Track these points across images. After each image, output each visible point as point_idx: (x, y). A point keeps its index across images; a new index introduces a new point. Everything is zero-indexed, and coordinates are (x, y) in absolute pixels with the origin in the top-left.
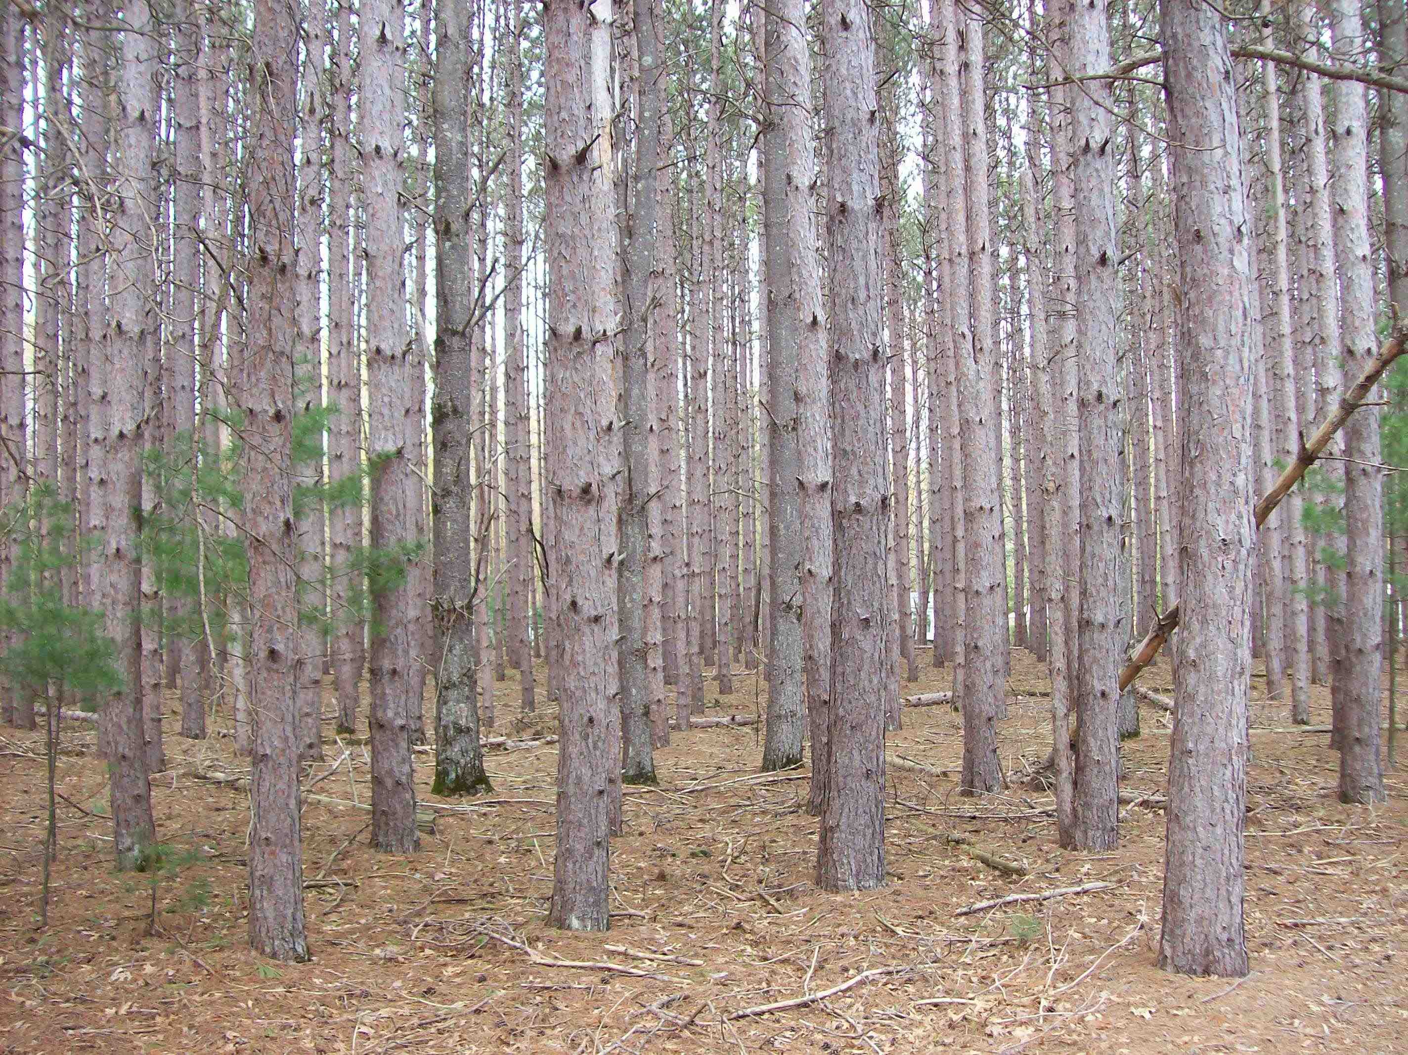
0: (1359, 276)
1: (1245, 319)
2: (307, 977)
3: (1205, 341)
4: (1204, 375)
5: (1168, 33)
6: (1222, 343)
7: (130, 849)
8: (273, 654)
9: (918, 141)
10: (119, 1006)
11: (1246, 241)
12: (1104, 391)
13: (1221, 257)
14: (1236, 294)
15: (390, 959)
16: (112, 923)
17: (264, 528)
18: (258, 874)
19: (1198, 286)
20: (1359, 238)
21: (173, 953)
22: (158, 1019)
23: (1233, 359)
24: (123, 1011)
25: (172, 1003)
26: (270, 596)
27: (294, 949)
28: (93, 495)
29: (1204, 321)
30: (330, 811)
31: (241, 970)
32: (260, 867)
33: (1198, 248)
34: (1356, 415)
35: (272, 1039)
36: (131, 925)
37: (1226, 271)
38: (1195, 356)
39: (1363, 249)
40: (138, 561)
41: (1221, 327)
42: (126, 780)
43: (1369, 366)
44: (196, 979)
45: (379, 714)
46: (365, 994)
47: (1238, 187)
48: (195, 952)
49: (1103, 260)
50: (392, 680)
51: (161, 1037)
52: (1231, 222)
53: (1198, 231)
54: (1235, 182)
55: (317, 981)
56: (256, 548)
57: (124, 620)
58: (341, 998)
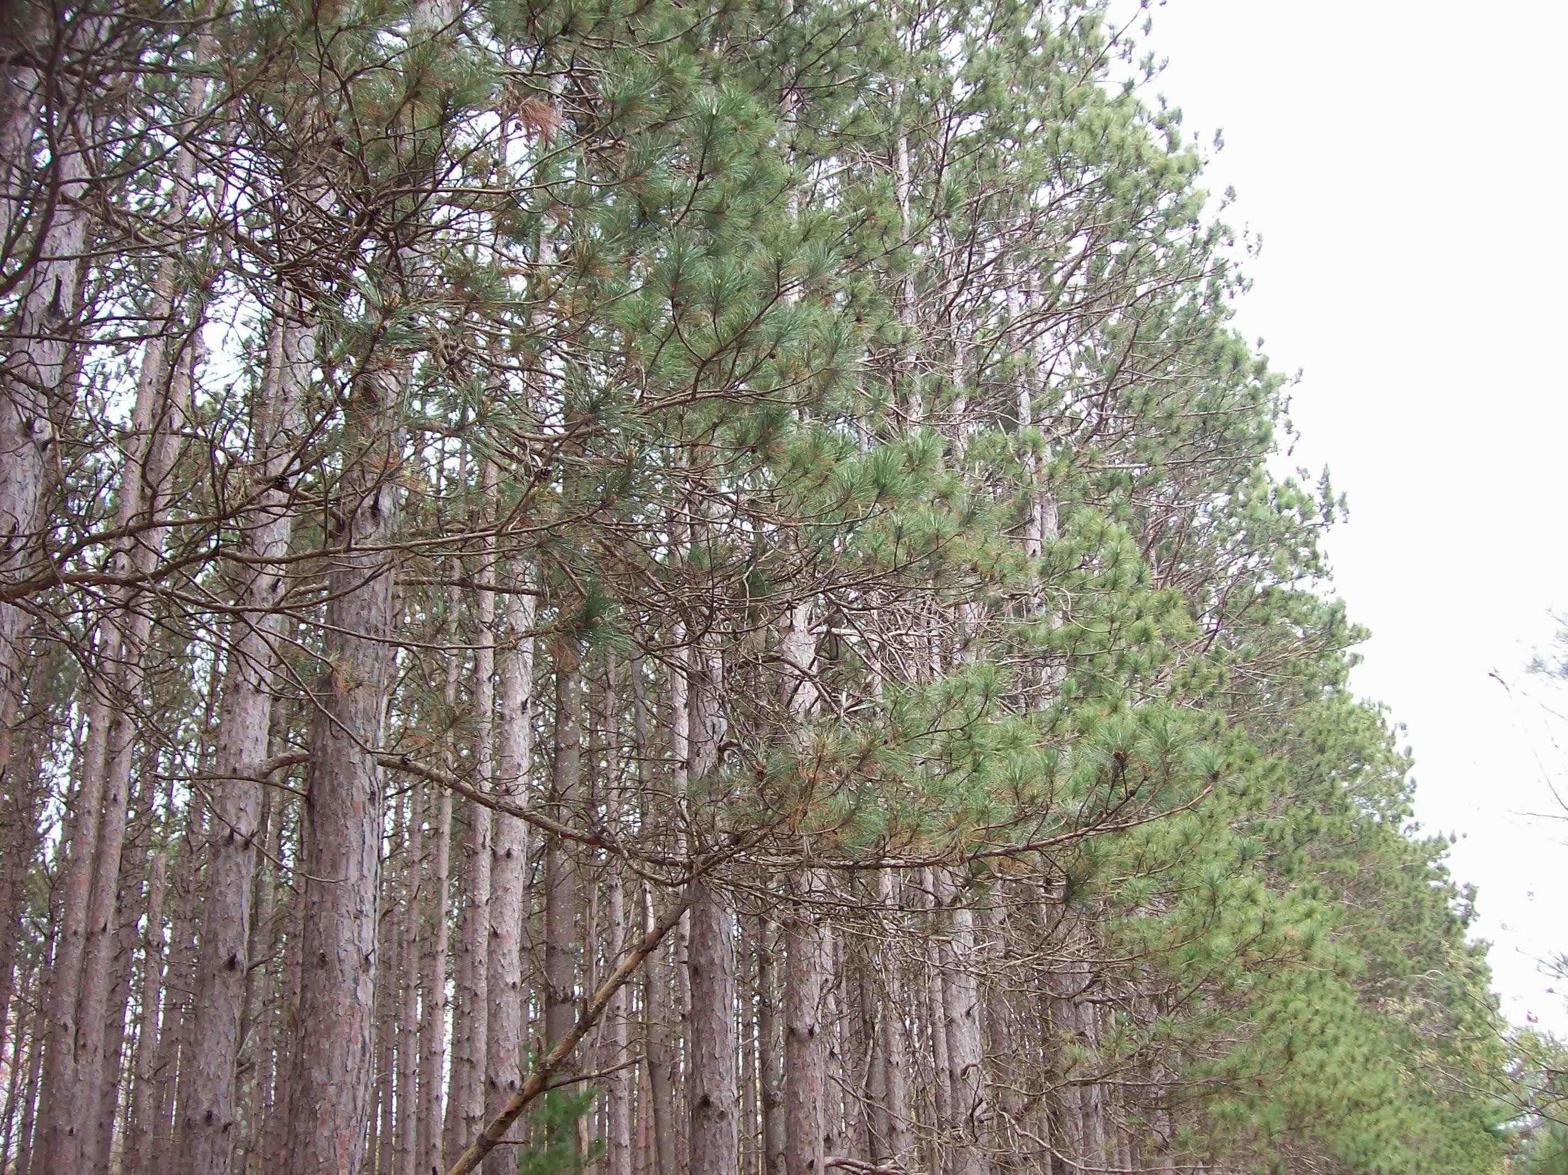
0: (507, 1003)
1: (364, 1055)
3: (318, 1075)
4: (314, 1113)
5: (319, 744)
6: (336, 1079)
9: (65, 782)
11: (372, 971)
12: (215, 1111)
13: (345, 986)
14: (357, 1026)
19: (316, 1014)
20: (511, 964)
23: (346, 1097)
29: (318, 1054)
33: (321, 974)
34: (494, 1153)
37: (348, 1001)
38: (306, 1091)
39: (513, 976)
41: (337, 1062)
43: (511, 1100)
47: (371, 914)
49: (232, 964)
52: (359, 949)
53: (323, 955)
54: (368, 908)
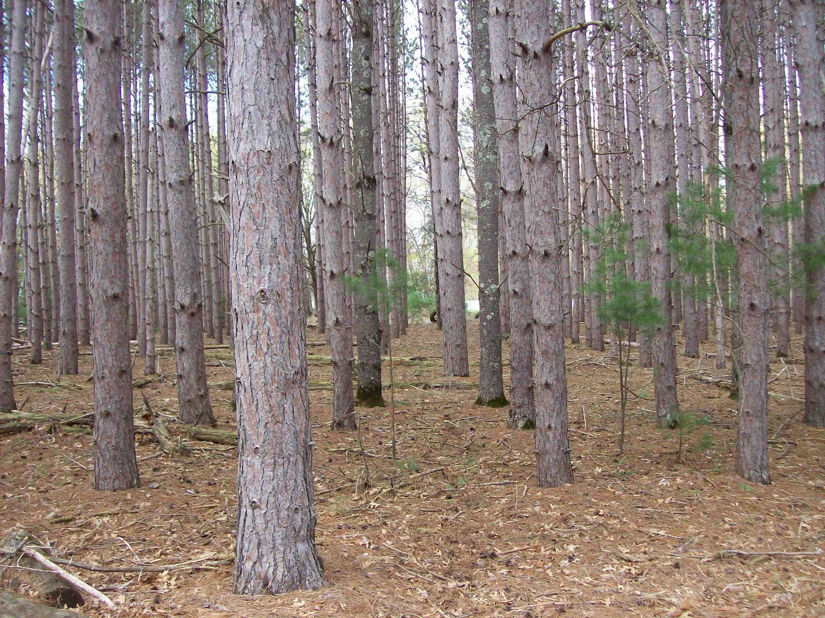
2: (769, 493)
7: (665, 416)
8: (752, 306)
10: (665, 498)
15: (818, 488)
16: (657, 455)
17: (745, 234)
18: (741, 432)
21: (692, 473)
22: (686, 507)
24: (667, 501)
25: (693, 500)
26: (750, 273)
27: (762, 477)
28: (635, 219)
30: (777, 401)
31: (731, 485)
32: (743, 428)
35: (751, 524)
36: (668, 457)
40: (669, 255)
42: (663, 377)
44: (706, 488)
45: (811, 344)
46: (804, 506)
48: (704, 474)
50: (819, 324)
51: (688, 517)
55: (776, 496)
56: (742, 245)
57: (661, 289)
58: (790, 506)
